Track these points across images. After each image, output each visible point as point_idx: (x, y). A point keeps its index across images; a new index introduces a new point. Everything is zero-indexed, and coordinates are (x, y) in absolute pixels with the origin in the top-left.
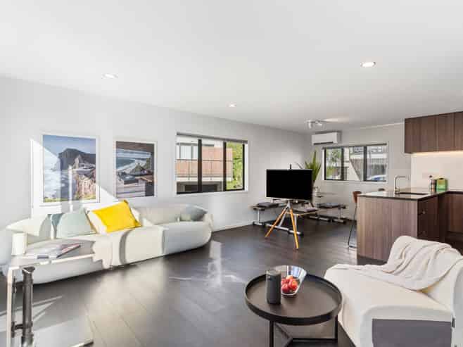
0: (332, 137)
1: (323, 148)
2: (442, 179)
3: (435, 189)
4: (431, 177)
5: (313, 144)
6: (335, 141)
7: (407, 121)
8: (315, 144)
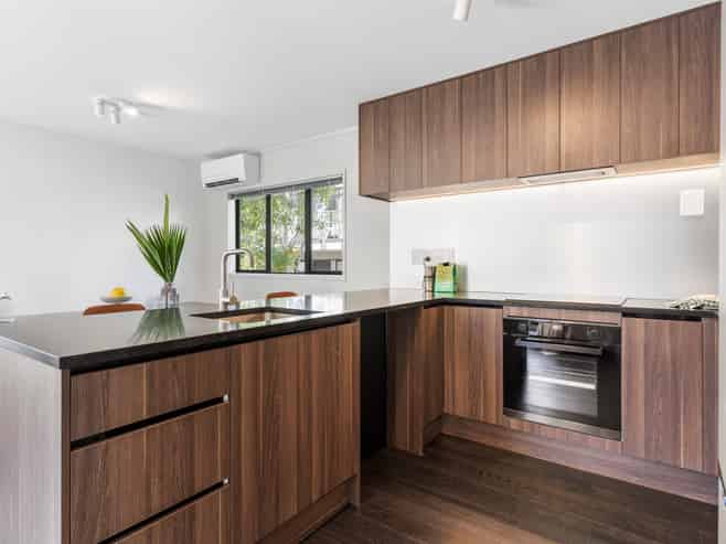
1: (232, 196)
2: (446, 264)
3: (433, 291)
4: (428, 259)
5: (203, 186)
6: (241, 177)
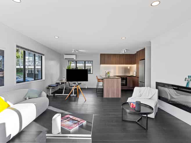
0: (74, 57)
1: (68, 61)
5: (64, 58)
6: (75, 58)
7: (101, 54)
8: (65, 59)
